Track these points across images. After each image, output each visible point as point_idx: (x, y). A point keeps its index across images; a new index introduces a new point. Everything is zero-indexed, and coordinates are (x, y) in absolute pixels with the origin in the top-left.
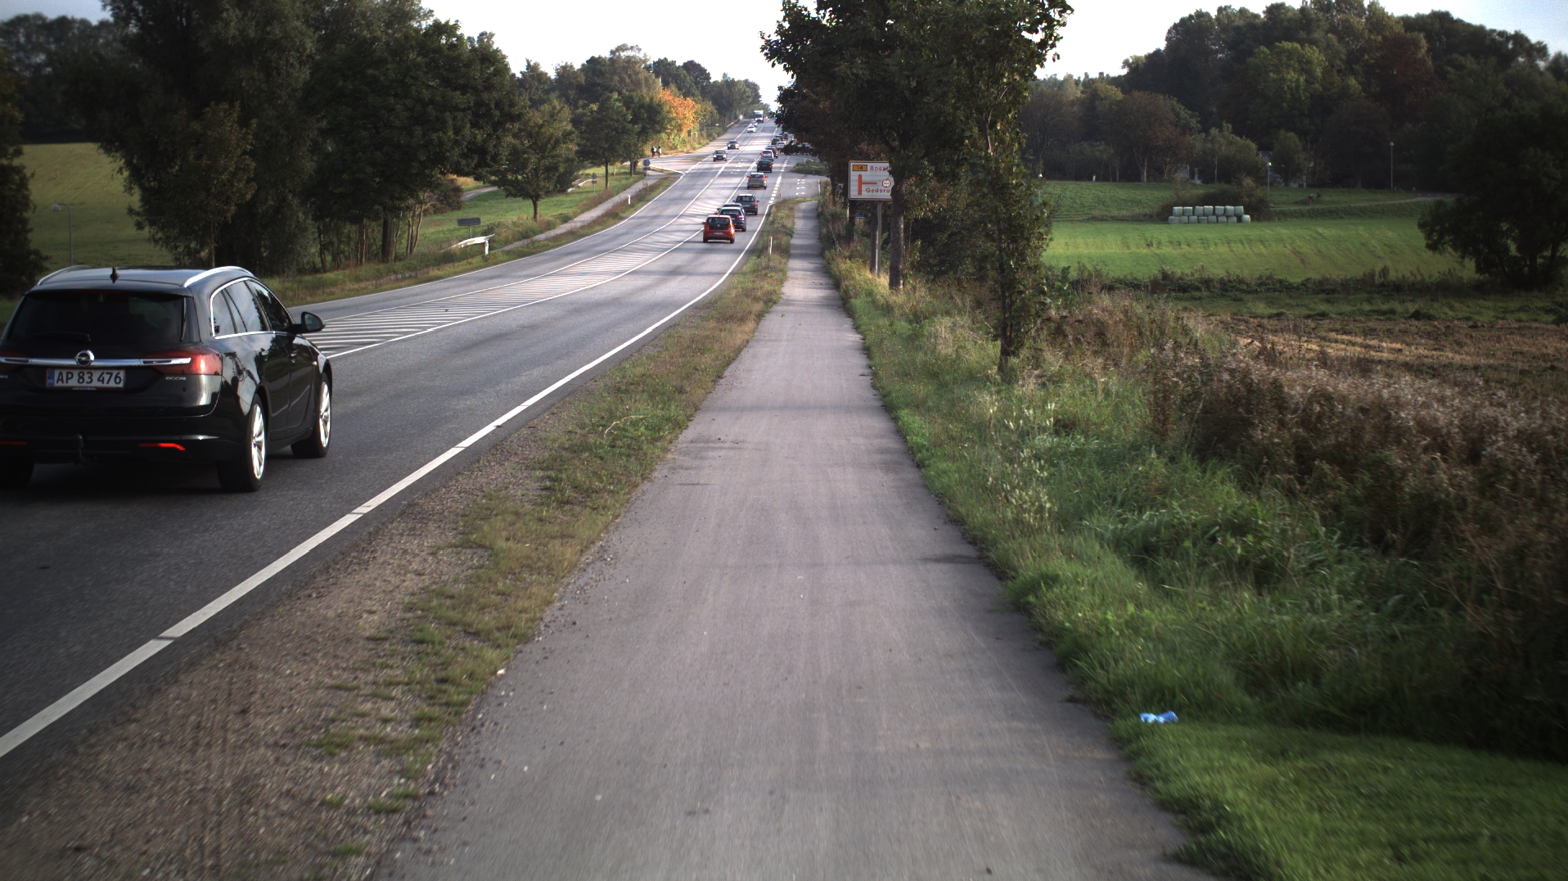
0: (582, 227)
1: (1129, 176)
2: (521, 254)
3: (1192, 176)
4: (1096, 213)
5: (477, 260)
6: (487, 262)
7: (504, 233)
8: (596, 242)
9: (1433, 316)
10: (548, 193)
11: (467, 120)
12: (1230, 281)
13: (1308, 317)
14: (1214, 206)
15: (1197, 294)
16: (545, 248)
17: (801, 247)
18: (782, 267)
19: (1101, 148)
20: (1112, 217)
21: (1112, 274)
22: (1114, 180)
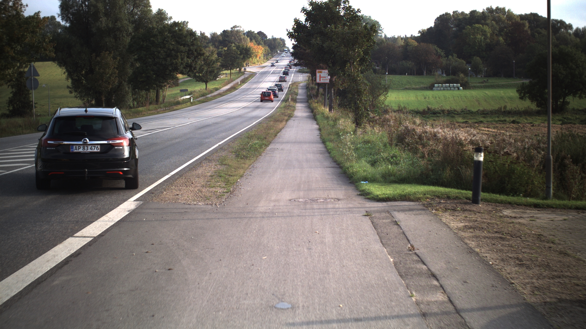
0: (224, 92)
1: (419, 73)
2: (203, 102)
3: (443, 73)
4: (407, 87)
5: (189, 104)
6: (192, 104)
7: (196, 95)
8: (229, 98)
9: (520, 122)
10: (211, 80)
11: (185, 56)
12: (451, 111)
13: (476, 123)
14: (449, 84)
15: (439, 115)
16: (211, 99)
17: (301, 99)
18: (294, 105)
19: (409, 63)
20: (413, 88)
21: (410, 108)
22: (414, 75)
